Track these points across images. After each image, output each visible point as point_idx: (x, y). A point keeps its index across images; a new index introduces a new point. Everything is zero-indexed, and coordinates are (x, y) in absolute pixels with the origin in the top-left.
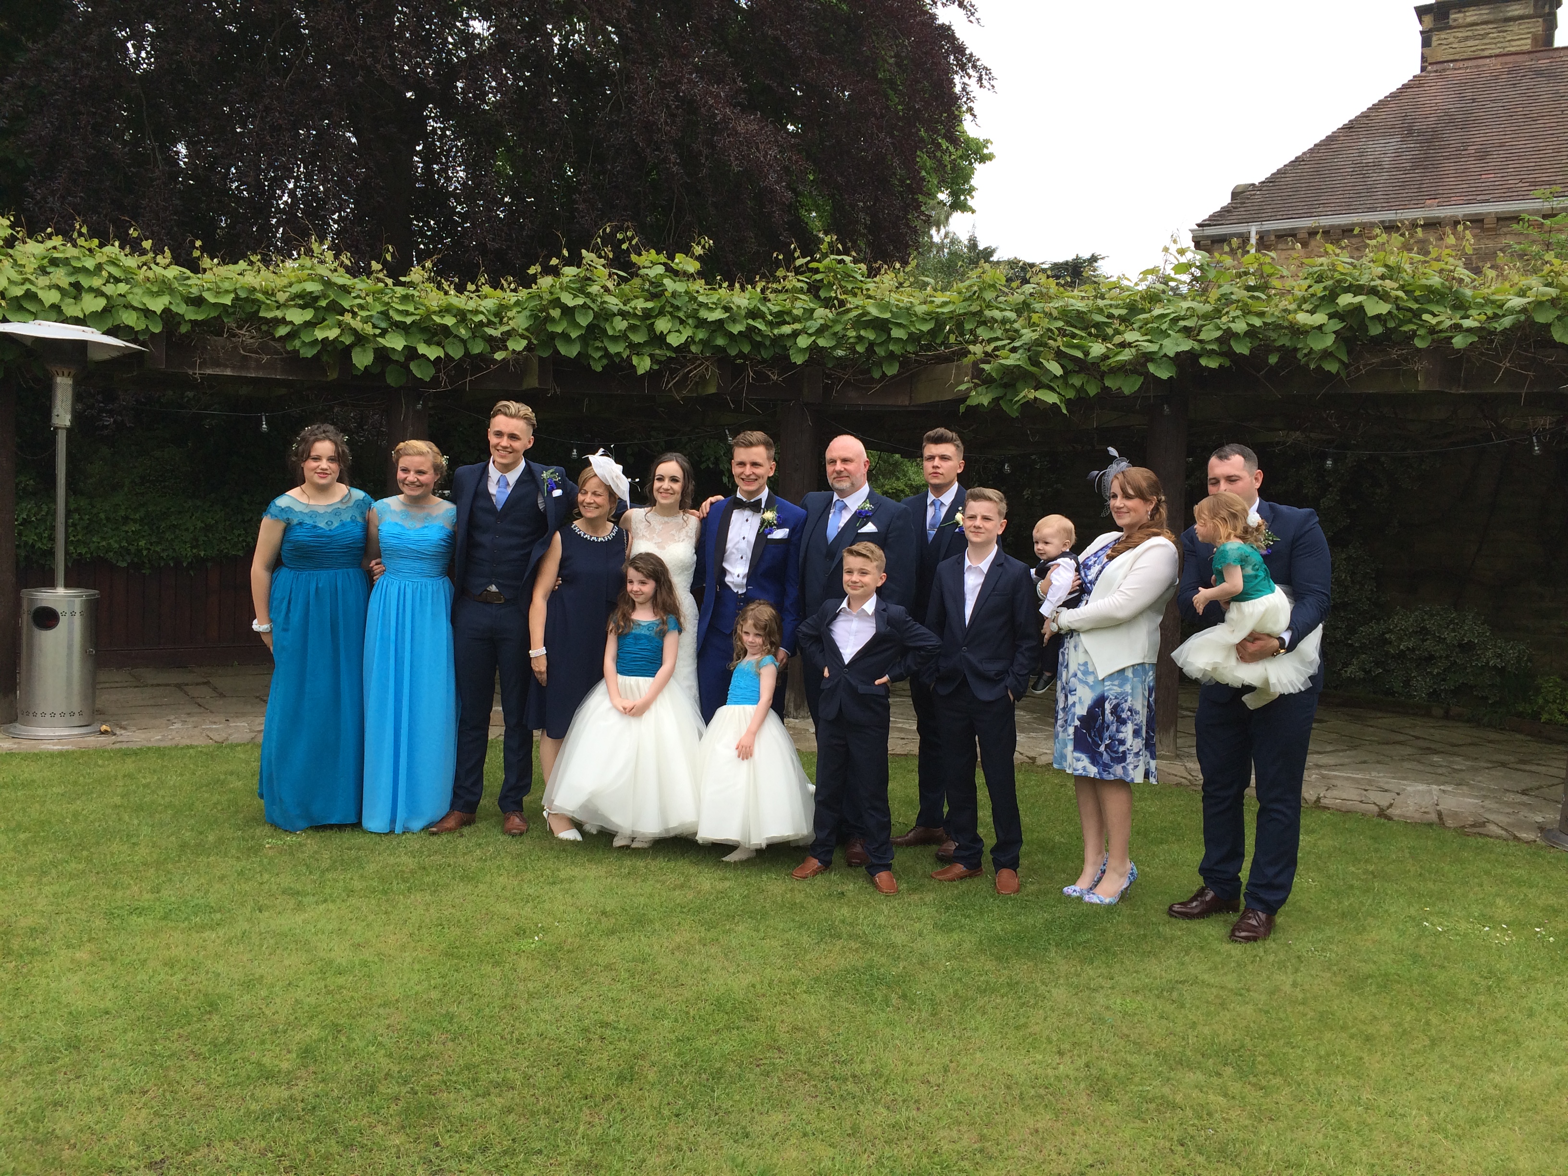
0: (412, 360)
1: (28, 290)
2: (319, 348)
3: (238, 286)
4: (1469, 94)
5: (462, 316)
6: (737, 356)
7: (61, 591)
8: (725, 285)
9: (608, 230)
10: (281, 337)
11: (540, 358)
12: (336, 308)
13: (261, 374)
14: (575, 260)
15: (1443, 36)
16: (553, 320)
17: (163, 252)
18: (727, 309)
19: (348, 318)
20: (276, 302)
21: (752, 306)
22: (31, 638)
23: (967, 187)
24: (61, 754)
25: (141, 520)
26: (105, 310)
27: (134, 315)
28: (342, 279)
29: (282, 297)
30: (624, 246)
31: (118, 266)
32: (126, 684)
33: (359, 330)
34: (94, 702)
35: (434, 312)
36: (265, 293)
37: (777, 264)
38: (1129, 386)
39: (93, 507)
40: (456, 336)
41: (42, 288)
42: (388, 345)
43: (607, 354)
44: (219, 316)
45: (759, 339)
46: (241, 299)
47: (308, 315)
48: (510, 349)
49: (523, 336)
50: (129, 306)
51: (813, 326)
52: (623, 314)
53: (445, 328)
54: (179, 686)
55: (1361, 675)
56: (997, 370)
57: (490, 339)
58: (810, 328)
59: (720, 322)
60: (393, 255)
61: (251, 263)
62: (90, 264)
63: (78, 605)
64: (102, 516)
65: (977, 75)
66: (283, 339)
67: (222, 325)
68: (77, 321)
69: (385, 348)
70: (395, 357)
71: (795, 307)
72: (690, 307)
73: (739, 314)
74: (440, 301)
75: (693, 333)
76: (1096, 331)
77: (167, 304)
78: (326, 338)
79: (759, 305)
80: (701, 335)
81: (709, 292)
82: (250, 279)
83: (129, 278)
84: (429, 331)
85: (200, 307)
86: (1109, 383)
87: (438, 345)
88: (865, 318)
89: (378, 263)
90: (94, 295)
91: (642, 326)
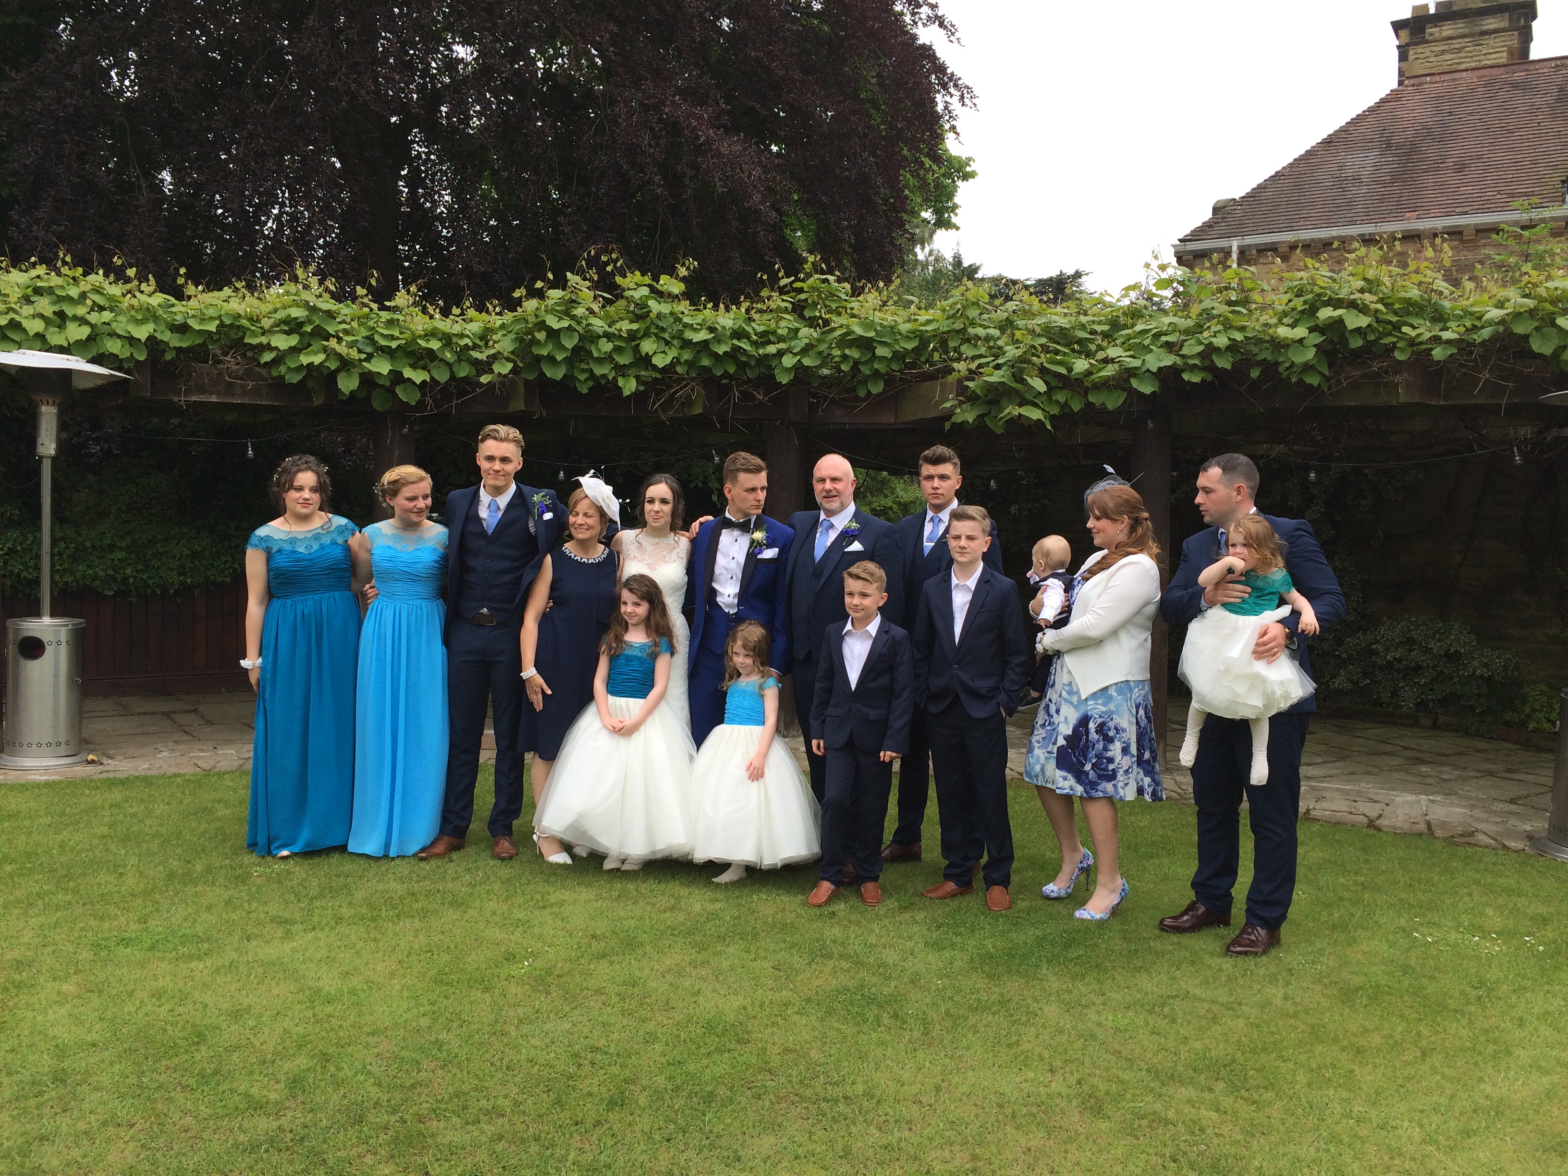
0: (399, 384)
1: (12, 320)
2: (304, 373)
3: (223, 312)
4: (1446, 107)
5: (447, 339)
6: (723, 377)
7: (47, 620)
8: (710, 305)
9: (593, 253)
10: (266, 363)
11: (526, 380)
12: (321, 334)
13: (246, 401)
14: (560, 283)
15: (1420, 51)
16: (538, 343)
17: (148, 280)
18: (712, 330)
19: (333, 343)
20: (262, 328)
21: (736, 327)
22: (17, 667)
23: (950, 204)
24: (48, 784)
25: (128, 547)
26: (91, 338)
27: (119, 342)
28: (327, 304)
29: (266, 323)
30: (609, 268)
31: (102, 294)
32: (112, 713)
33: (344, 355)
34: (80, 731)
35: (420, 337)
36: (250, 319)
37: (763, 285)
38: (1113, 401)
39: (79, 535)
40: (442, 360)
41: (26, 318)
42: (374, 370)
43: (592, 376)
44: (204, 343)
45: (744, 359)
46: (226, 326)
47: (293, 340)
48: (496, 372)
49: (508, 360)
50: (113, 335)
51: (798, 345)
52: (609, 336)
53: (431, 351)
54: (166, 714)
55: (1348, 686)
56: (982, 388)
57: (476, 363)
58: (795, 347)
59: (706, 342)
60: (377, 280)
61: (236, 290)
62: (74, 292)
63: (64, 635)
64: (88, 544)
65: (958, 94)
66: (268, 365)
67: (207, 352)
68: (61, 350)
69: (370, 373)
70: (380, 382)
71: (780, 327)
72: (675, 328)
73: (724, 334)
74: (425, 326)
75: (679, 354)
76: (1079, 347)
77: (152, 331)
78: (312, 363)
79: (744, 325)
80: (686, 356)
81: (693, 313)
82: (235, 305)
83: (113, 306)
84: (415, 355)
85: (185, 335)
86: (1092, 399)
87: (424, 369)
88: (849, 337)
89: (363, 288)
90: (78, 323)
91: (628, 348)
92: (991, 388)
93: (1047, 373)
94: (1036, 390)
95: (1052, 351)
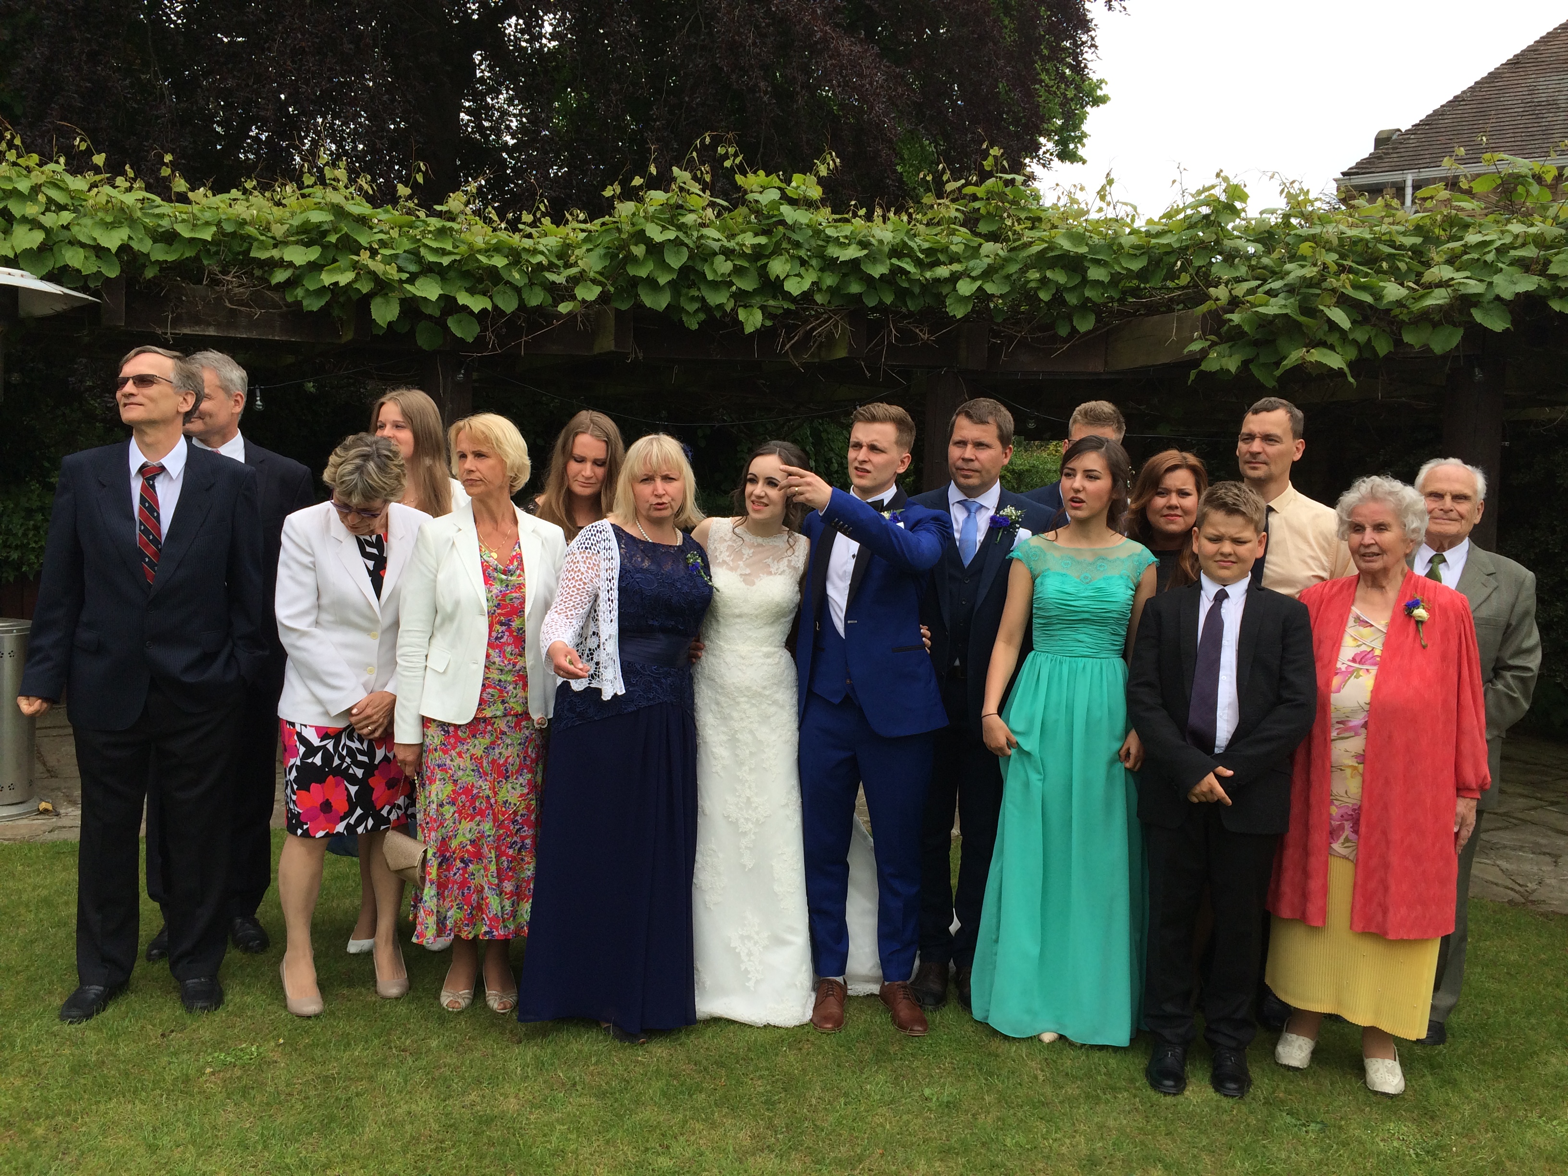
0: (451, 315)
2: (327, 297)
3: (224, 218)
5: (515, 257)
6: (874, 309)
8: (862, 212)
9: (708, 140)
10: (279, 284)
11: (617, 311)
12: (350, 246)
13: (254, 335)
14: (663, 182)
16: (634, 260)
17: (124, 172)
18: (864, 244)
19: (364, 257)
20: (274, 238)
21: (898, 240)
23: (1077, 133)
26: (43, 247)
27: (81, 253)
28: (361, 208)
29: (278, 231)
30: (727, 164)
31: (61, 189)
33: (380, 273)
35: (479, 251)
36: (259, 227)
37: (927, 189)
38: (1442, 342)
40: (508, 283)
42: (418, 294)
43: (705, 306)
44: (197, 258)
45: (905, 285)
46: (227, 234)
47: (313, 254)
48: (579, 298)
49: (594, 281)
50: (74, 243)
51: (979, 266)
52: (728, 253)
53: (494, 271)
56: (1249, 322)
57: (551, 288)
58: (973, 269)
59: (855, 263)
60: (425, 174)
61: (245, 192)
62: (23, 186)
63: (11, 644)
66: (282, 287)
67: (201, 269)
69: (414, 298)
70: (428, 311)
71: (952, 243)
72: (814, 243)
73: (880, 251)
74: (487, 238)
75: (819, 278)
76: (1385, 265)
77: (126, 238)
78: (336, 284)
79: (906, 239)
80: (829, 280)
81: (838, 224)
82: (241, 210)
83: (76, 204)
84: (473, 276)
85: (171, 245)
86: (1408, 338)
87: (484, 295)
88: (1051, 254)
89: (406, 186)
90: (28, 227)
91: (752, 269)
92: (1266, 323)
93: (1343, 301)
94: (1333, 326)
95: (1351, 270)
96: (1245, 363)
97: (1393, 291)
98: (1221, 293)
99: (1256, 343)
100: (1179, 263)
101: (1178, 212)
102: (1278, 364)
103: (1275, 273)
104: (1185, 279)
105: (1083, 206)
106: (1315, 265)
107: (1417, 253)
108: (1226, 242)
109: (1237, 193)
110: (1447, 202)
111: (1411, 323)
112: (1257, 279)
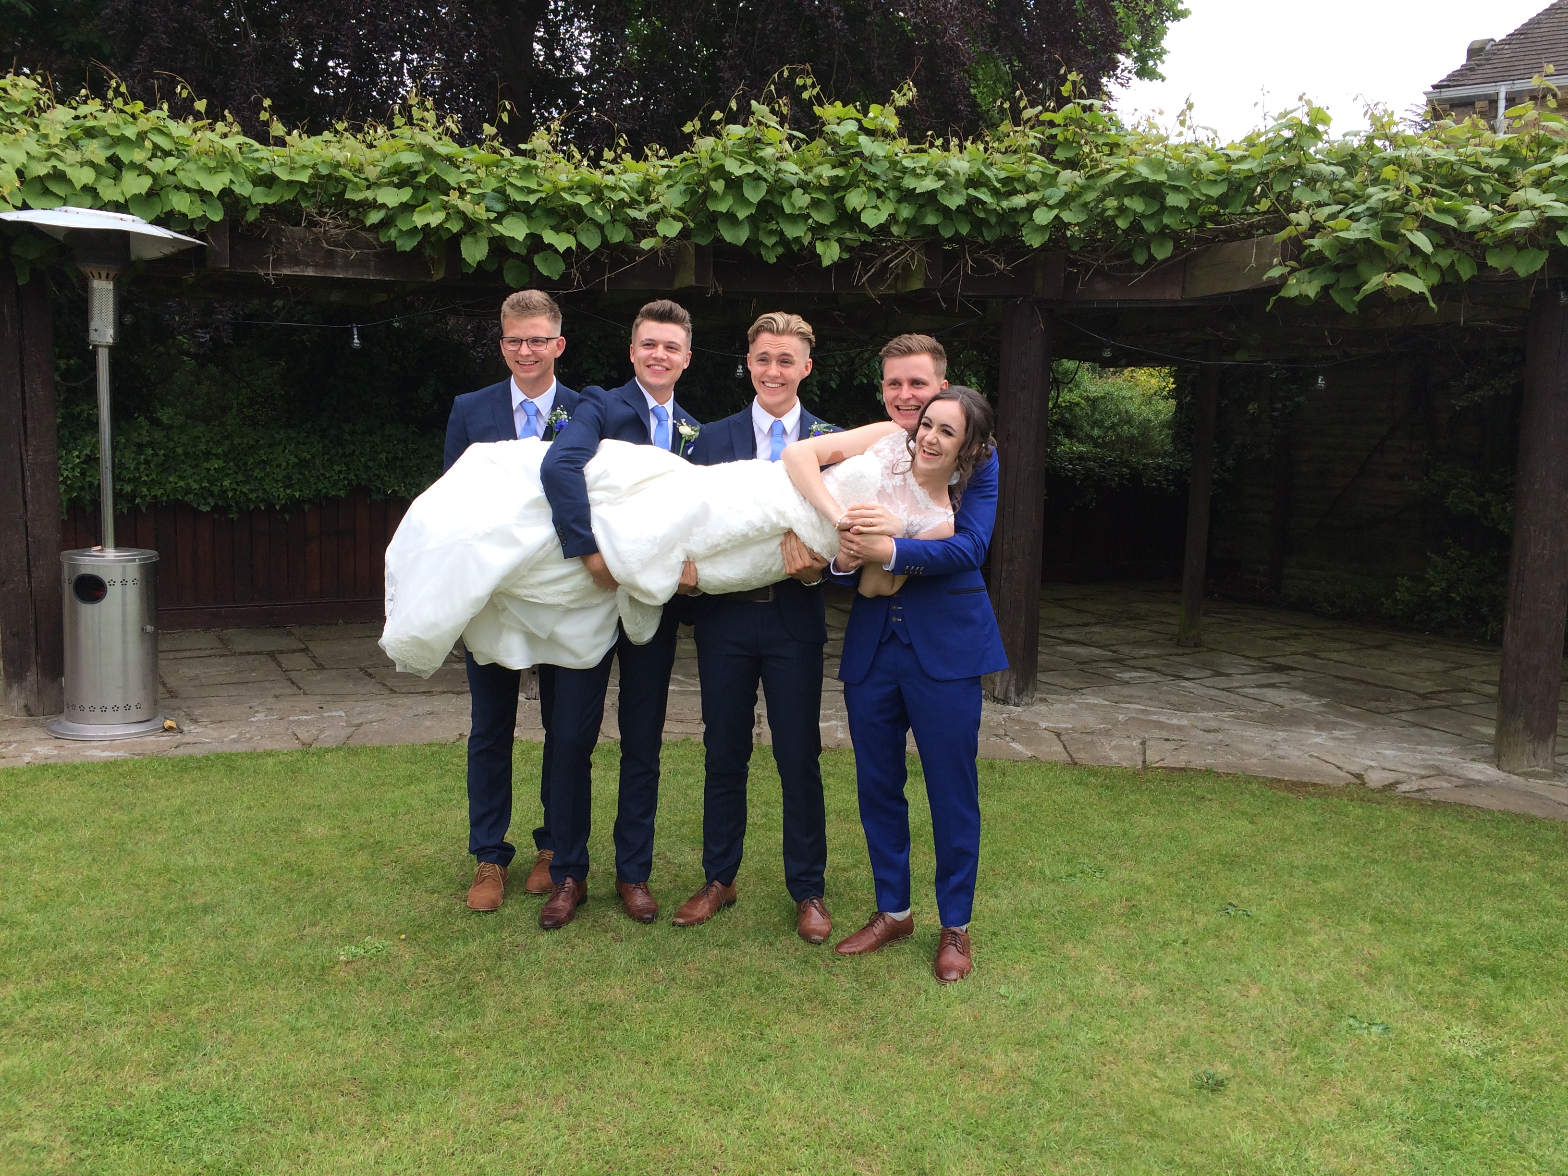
0: (538, 253)
1: (54, 167)
2: (419, 238)
3: (319, 160)
5: (598, 193)
6: (950, 240)
7: (111, 553)
8: (939, 142)
9: (786, 74)
10: (373, 226)
11: (697, 246)
12: (439, 186)
13: (350, 275)
14: (742, 116)
16: (713, 195)
17: (224, 119)
18: (941, 175)
19: (454, 196)
20: (366, 179)
21: (975, 170)
22: (75, 612)
23: (1157, 49)
25: (226, 454)
26: (151, 192)
27: (188, 198)
28: (447, 147)
29: (372, 173)
30: (806, 95)
31: (165, 134)
32: (208, 652)
33: (469, 213)
35: (564, 189)
36: (352, 169)
37: (1004, 116)
38: (1526, 265)
40: (591, 220)
41: (71, 165)
42: (507, 233)
43: (783, 240)
44: (295, 201)
45: (982, 215)
46: (323, 177)
47: (405, 195)
48: (661, 234)
49: (675, 218)
50: (180, 187)
51: (1056, 194)
52: (804, 186)
53: (578, 209)
54: (272, 654)
56: (1331, 246)
57: (633, 224)
58: (1050, 198)
59: (932, 195)
60: (510, 113)
61: (337, 133)
62: (131, 132)
63: (133, 571)
64: (179, 450)
66: (375, 228)
67: (300, 210)
68: (120, 207)
69: (502, 238)
70: (515, 250)
71: (1029, 172)
72: (891, 175)
73: (958, 181)
74: (570, 176)
75: (896, 210)
76: (1470, 188)
77: (227, 182)
78: (428, 225)
79: (983, 168)
80: (906, 212)
81: (915, 155)
82: (334, 152)
83: (179, 150)
84: (558, 214)
85: (270, 188)
86: (1492, 261)
87: (568, 232)
88: (1129, 182)
89: (492, 125)
90: (137, 173)
91: (829, 202)
92: (1346, 248)
93: (1426, 225)
94: (1415, 249)
95: (1434, 194)
96: (1325, 289)
97: (1477, 214)
98: (1302, 218)
99: (1337, 269)
100: (1259, 189)
101: (1259, 135)
102: (1357, 289)
103: (1357, 198)
104: (1264, 205)
105: (1162, 132)
106: (1398, 189)
107: (1504, 174)
108: (1308, 166)
109: (1319, 116)
110: (1535, 123)
111: (1496, 247)
112: (1339, 203)
